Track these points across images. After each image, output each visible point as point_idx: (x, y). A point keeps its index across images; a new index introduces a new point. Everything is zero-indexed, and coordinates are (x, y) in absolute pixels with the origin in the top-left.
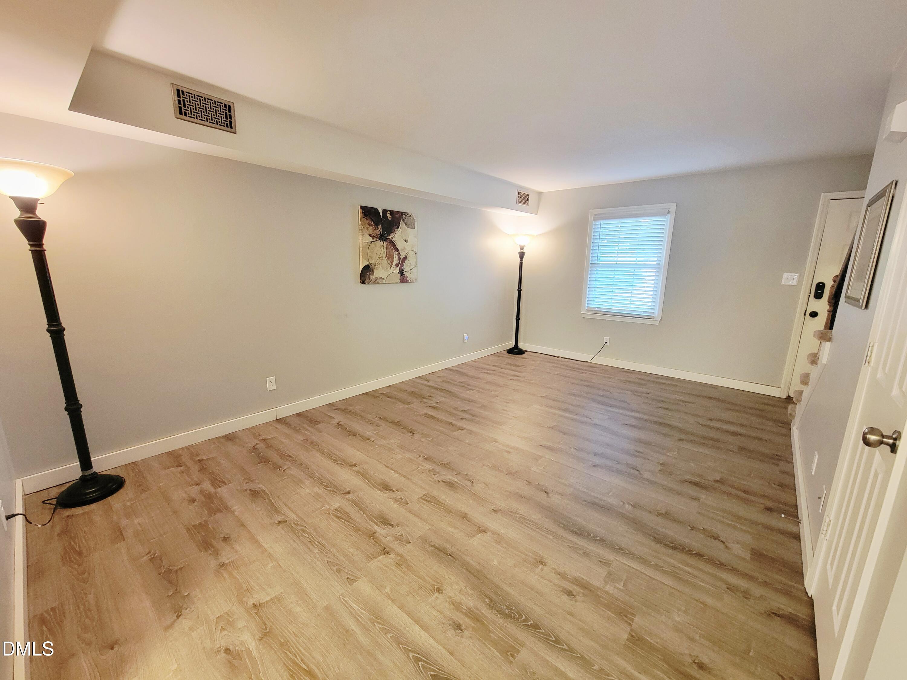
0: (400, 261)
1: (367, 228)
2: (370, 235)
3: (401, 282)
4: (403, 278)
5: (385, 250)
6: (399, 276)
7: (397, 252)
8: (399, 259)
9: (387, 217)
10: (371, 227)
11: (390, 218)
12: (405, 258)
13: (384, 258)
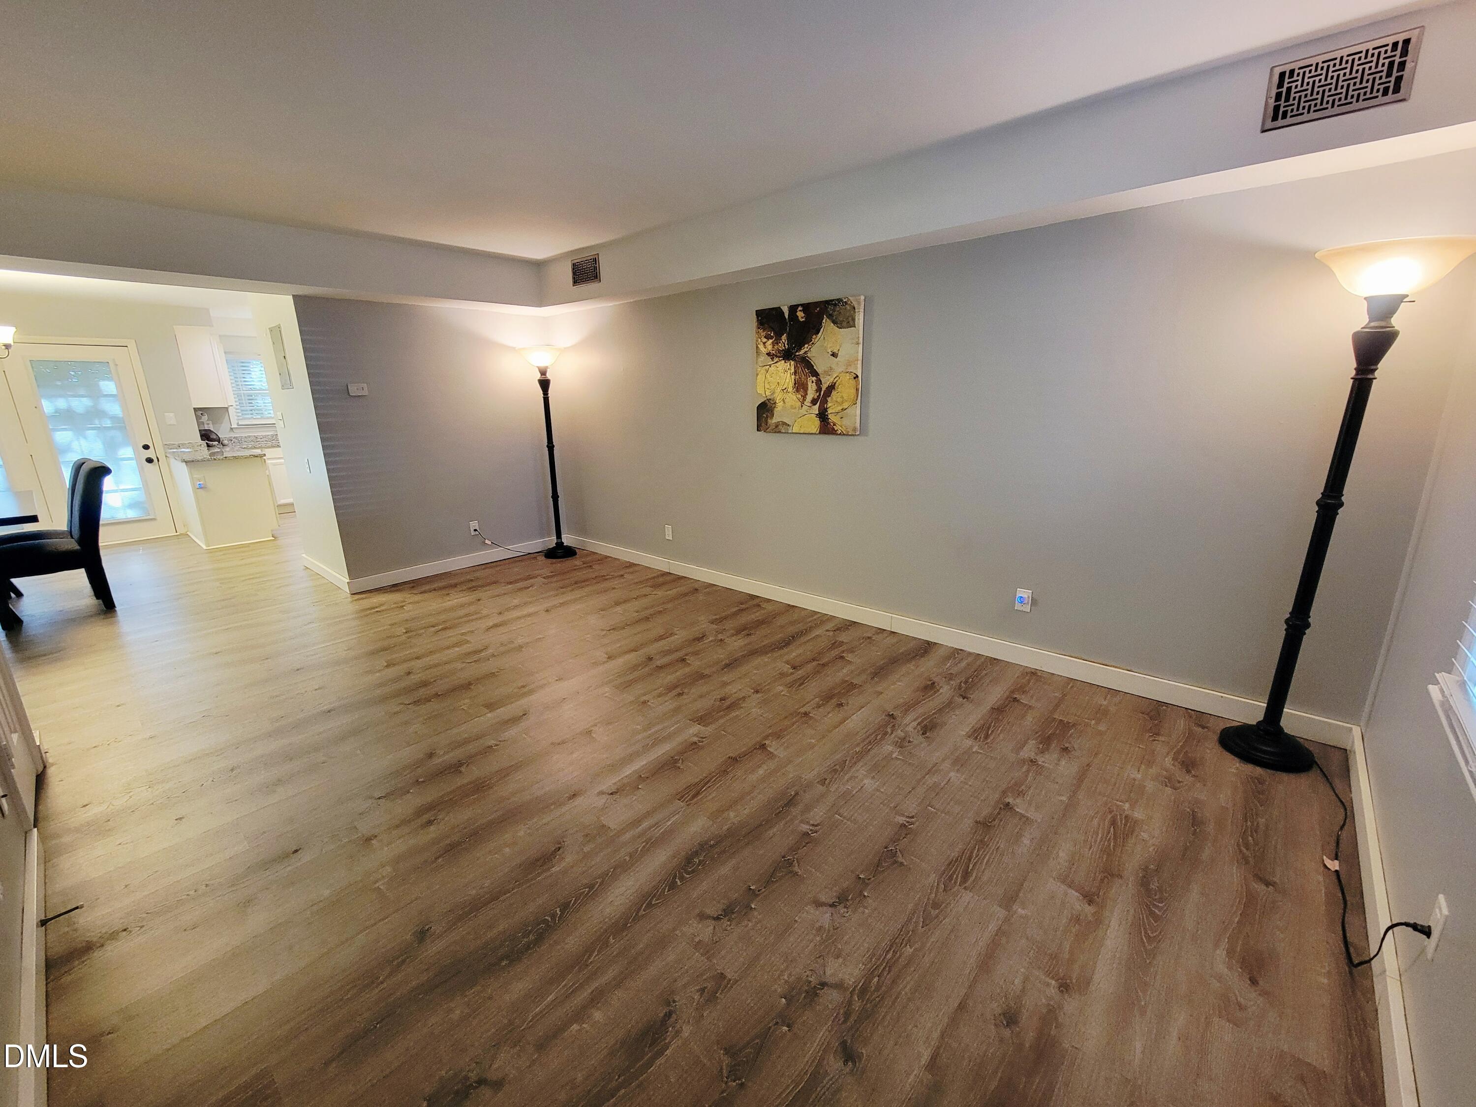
0: (820, 394)
1: (764, 343)
2: (768, 354)
3: (820, 433)
4: (826, 427)
5: (793, 377)
6: (817, 422)
7: (814, 379)
8: (819, 389)
9: (798, 317)
10: (771, 341)
11: (802, 318)
12: (832, 387)
13: (790, 389)
